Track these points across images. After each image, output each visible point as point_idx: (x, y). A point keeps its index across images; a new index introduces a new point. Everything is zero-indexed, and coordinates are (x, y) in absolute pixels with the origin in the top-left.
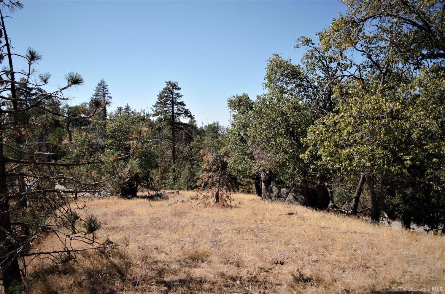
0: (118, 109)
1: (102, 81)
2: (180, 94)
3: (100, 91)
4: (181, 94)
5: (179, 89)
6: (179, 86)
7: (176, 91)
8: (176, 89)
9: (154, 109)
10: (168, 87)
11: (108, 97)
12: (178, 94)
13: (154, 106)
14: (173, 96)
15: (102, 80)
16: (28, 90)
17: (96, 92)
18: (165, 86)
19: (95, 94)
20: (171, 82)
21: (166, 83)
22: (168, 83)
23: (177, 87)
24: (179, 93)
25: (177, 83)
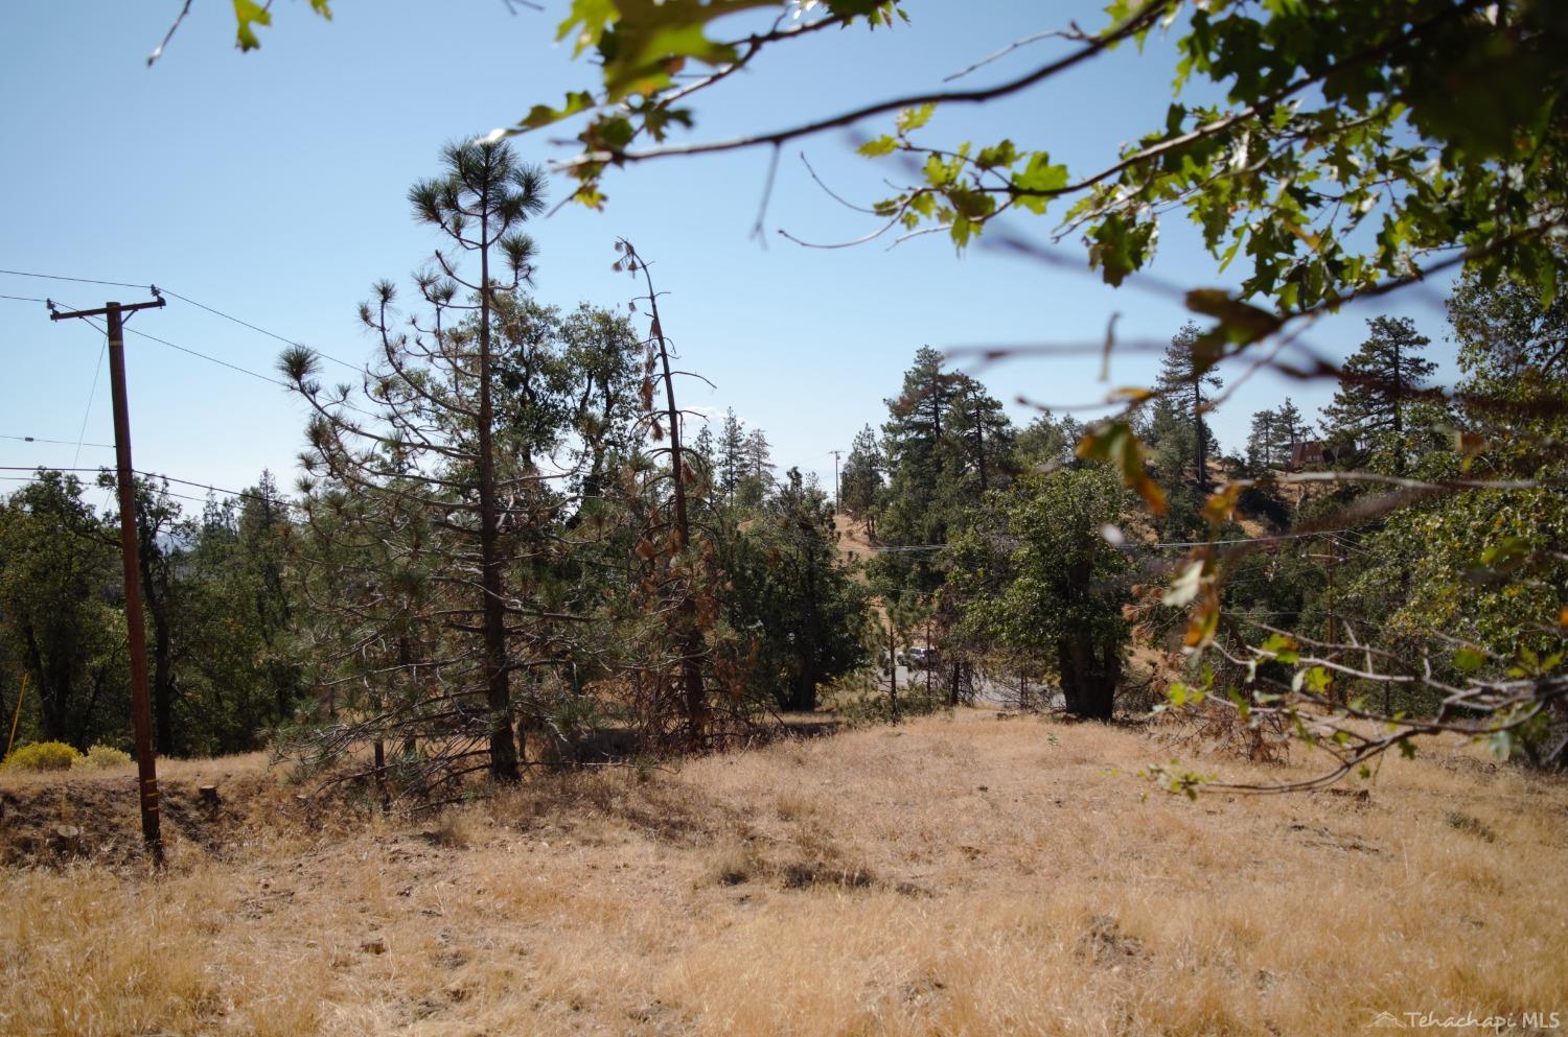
0: (1256, 419)
1: (1187, 330)
2: (1423, 360)
3: (1181, 364)
4: (1429, 361)
5: (1423, 342)
6: (1422, 333)
7: (1408, 353)
8: (1411, 344)
9: (1330, 422)
10: (1380, 337)
11: (1210, 380)
12: (1416, 361)
13: (1325, 412)
14: (1396, 371)
15: (1187, 325)
16: (939, 384)
17: (1168, 368)
18: (1366, 335)
19: (1164, 376)
20: (1388, 320)
21: (1370, 327)
22: (1374, 324)
23: (1415, 337)
24: (1421, 357)
25: (1412, 321)
